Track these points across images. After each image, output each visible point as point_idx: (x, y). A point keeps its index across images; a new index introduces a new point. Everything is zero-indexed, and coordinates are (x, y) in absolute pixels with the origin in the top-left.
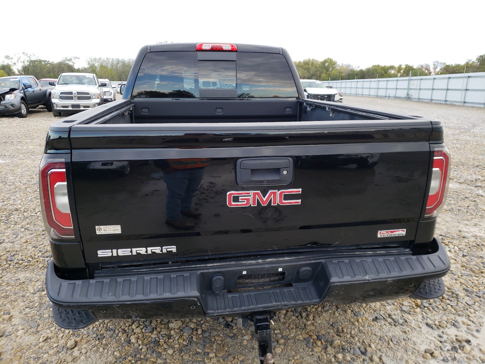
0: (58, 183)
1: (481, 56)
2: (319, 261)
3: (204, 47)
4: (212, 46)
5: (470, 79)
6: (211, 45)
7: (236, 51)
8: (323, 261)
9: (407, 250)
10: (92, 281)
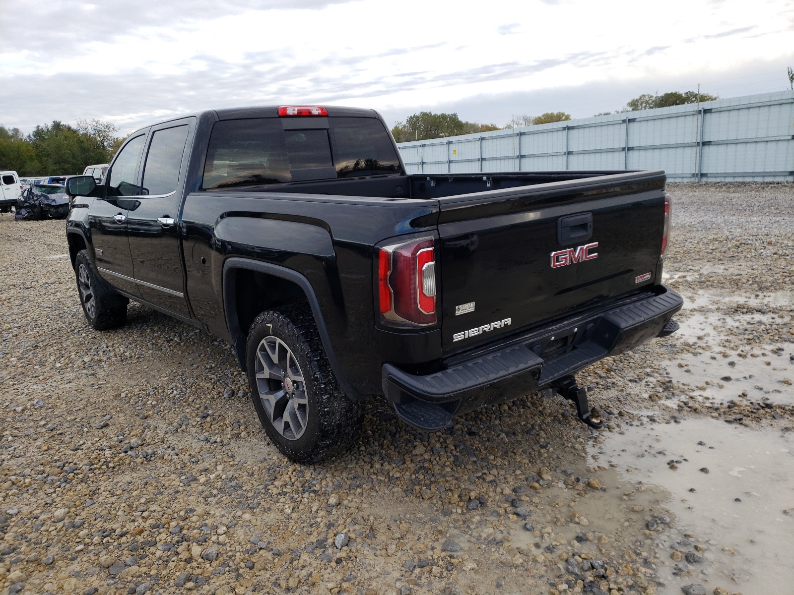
0: (426, 265)
1: (411, 117)
2: (599, 315)
3: (290, 112)
4: (298, 110)
5: (425, 148)
6: (296, 109)
7: (327, 116)
8: (602, 315)
9: (649, 293)
10: (449, 371)
